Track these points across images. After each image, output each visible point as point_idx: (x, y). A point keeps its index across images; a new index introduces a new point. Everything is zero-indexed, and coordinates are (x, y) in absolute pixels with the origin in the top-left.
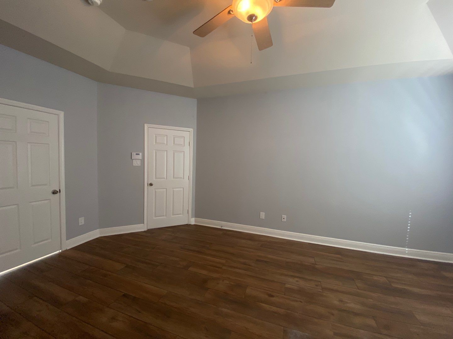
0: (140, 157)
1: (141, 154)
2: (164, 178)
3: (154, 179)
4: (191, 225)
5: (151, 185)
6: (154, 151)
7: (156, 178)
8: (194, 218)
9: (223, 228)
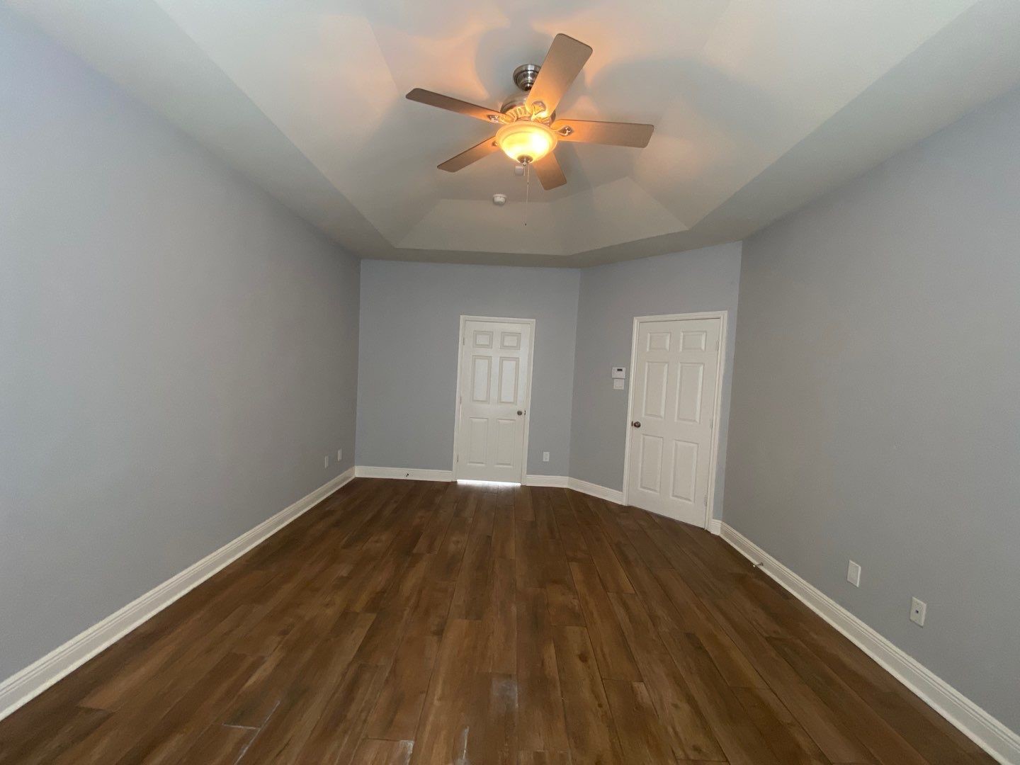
0: (622, 374)
1: (624, 369)
2: (661, 417)
3: (643, 416)
4: (709, 532)
5: (637, 425)
6: (647, 364)
7: (646, 414)
8: (720, 522)
9: (762, 568)
